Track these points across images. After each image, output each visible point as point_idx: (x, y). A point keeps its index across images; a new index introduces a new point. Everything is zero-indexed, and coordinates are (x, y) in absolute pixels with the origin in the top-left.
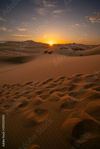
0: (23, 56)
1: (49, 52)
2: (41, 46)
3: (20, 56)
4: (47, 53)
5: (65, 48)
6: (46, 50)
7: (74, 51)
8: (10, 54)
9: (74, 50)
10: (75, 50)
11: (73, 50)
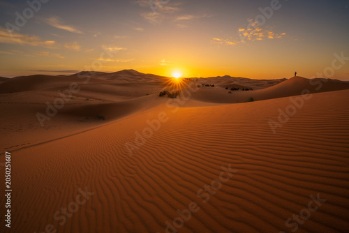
0: (108, 102)
1: (171, 93)
2: (152, 81)
3: (101, 102)
4: (166, 95)
5: (207, 86)
6: (164, 89)
7: (230, 92)
8: (79, 98)
9: (229, 90)
10: (232, 89)
11: (227, 88)
